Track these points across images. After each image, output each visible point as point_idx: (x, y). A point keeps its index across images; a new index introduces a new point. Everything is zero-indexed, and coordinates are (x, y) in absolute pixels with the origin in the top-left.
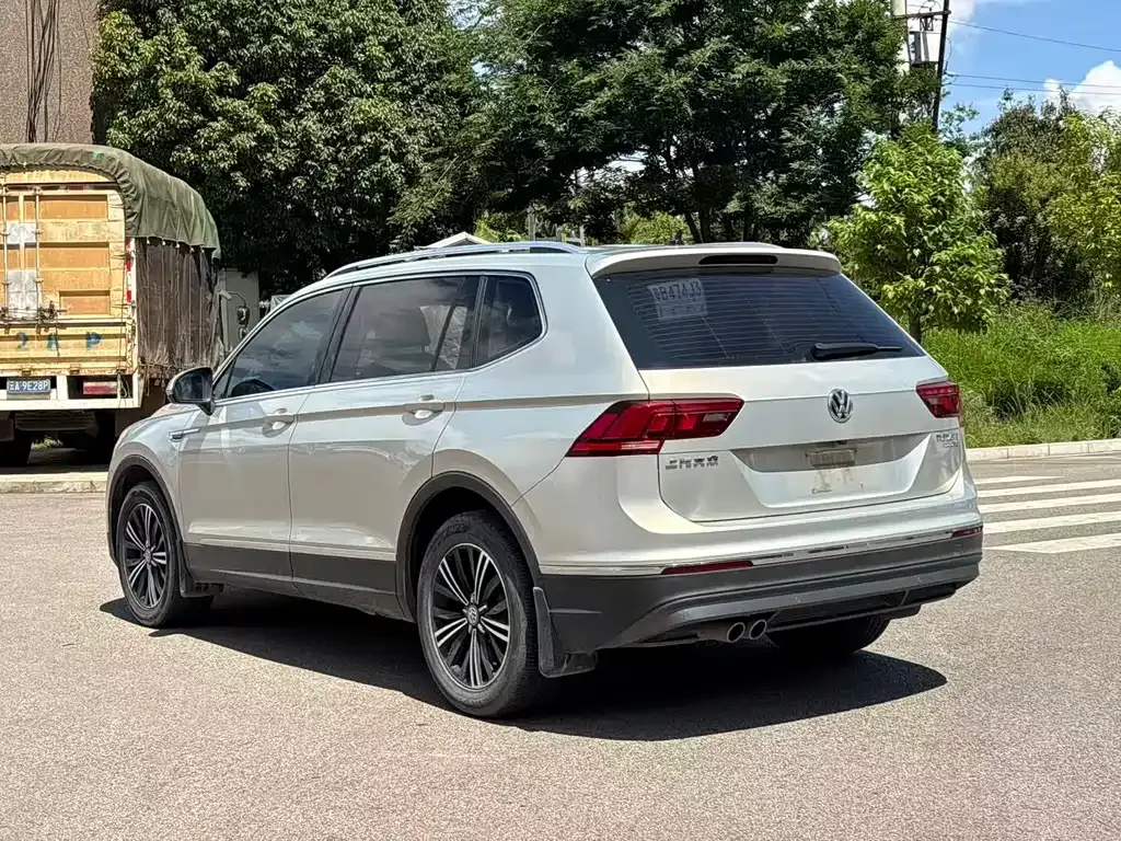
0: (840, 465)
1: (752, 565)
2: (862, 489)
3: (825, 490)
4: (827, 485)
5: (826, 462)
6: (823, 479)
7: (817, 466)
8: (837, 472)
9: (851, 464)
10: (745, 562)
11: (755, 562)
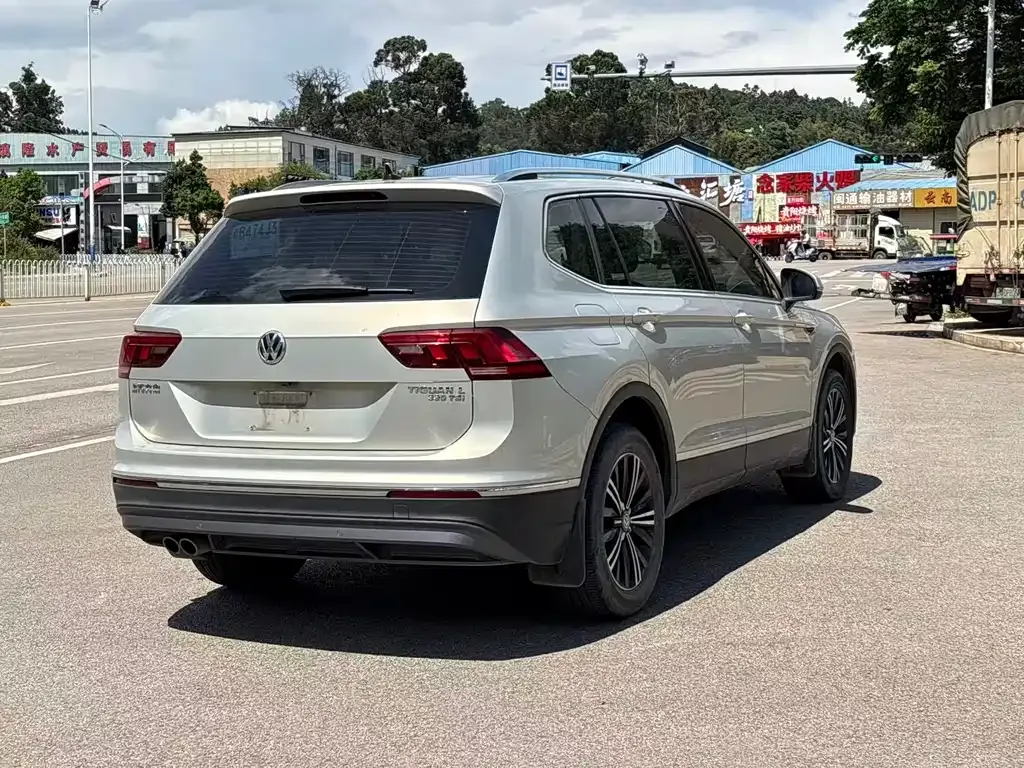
0: (289, 406)
1: (157, 486)
2: (307, 432)
3: (265, 428)
4: (269, 424)
5: (276, 402)
6: (266, 417)
7: (265, 405)
8: (285, 412)
9: (302, 406)
10: (151, 482)
11: (160, 484)
